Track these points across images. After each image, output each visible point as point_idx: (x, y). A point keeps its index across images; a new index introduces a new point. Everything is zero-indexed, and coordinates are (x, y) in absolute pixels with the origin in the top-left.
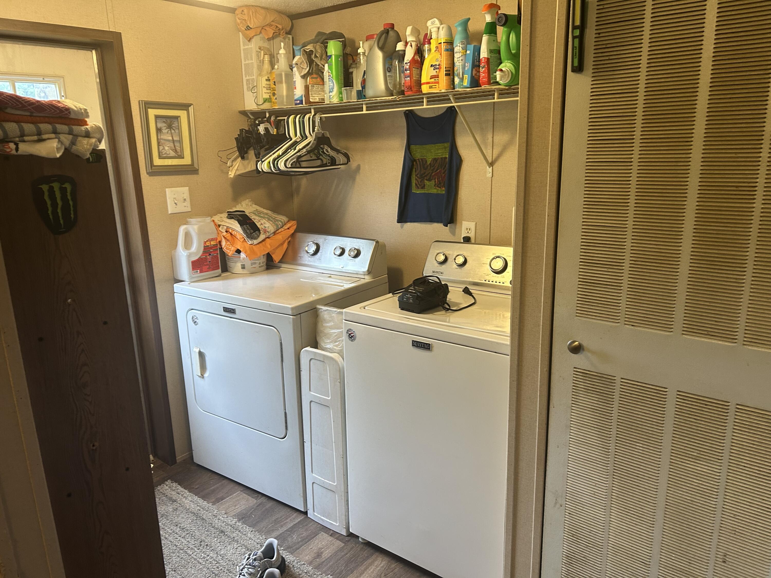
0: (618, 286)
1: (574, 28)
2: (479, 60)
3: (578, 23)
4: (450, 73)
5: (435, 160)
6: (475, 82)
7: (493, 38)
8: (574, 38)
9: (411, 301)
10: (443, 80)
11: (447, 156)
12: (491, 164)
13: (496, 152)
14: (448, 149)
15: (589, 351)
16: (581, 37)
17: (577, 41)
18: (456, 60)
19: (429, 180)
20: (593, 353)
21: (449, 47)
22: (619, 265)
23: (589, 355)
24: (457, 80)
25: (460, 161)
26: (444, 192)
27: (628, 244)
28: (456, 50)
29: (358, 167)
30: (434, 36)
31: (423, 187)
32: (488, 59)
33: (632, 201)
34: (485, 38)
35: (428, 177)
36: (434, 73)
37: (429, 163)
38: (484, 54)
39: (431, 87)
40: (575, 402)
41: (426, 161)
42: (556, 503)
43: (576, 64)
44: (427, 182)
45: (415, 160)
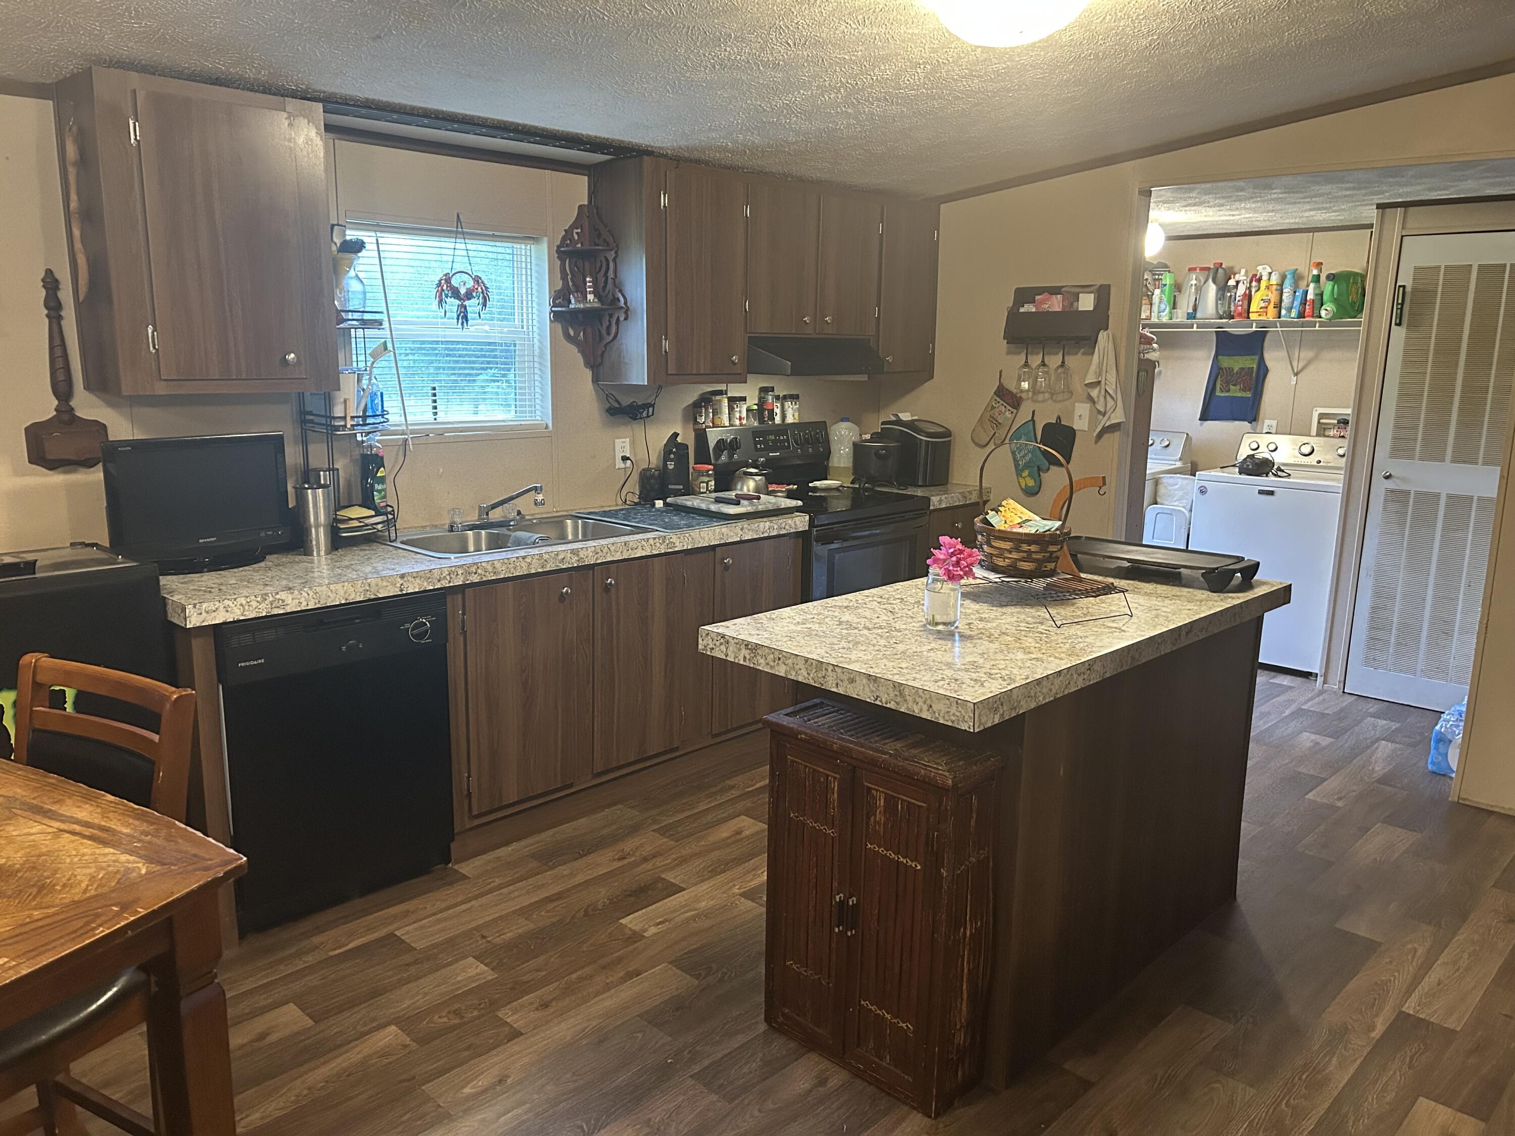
0: (1416, 440)
1: (1398, 304)
2: (1306, 300)
3: (1400, 301)
4: (1278, 306)
5: (1242, 369)
6: (1301, 315)
7: (1317, 285)
8: (1397, 309)
9: (1250, 467)
10: (1272, 311)
11: (1255, 366)
12: (1296, 374)
13: (1301, 365)
14: (1256, 361)
15: (1395, 477)
16: (1402, 309)
17: (1399, 311)
18: (1284, 297)
19: (1234, 385)
20: (1398, 478)
21: (1279, 288)
22: (1416, 428)
23: (1395, 480)
24: (1283, 312)
25: (1267, 371)
26: (1250, 396)
27: (1422, 416)
28: (1285, 291)
29: (1160, 372)
30: (1265, 278)
31: (1228, 391)
32: (1313, 300)
33: (1426, 394)
34: (1312, 286)
35: (1233, 383)
36: (1263, 305)
37: (1235, 371)
38: (1310, 296)
39: (1260, 315)
40: (1385, 509)
41: (1233, 370)
42: (1367, 575)
43: (1398, 321)
44: (1232, 387)
45: (1222, 369)
